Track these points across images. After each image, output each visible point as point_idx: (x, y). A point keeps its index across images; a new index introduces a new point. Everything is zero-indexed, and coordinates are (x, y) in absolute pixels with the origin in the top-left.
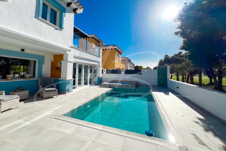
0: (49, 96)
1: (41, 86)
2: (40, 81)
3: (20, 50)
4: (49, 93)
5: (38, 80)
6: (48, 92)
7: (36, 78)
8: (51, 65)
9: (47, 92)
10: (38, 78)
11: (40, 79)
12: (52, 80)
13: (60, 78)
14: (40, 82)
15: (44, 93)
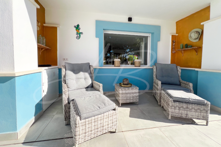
0: (184, 116)
1: (160, 83)
2: (155, 70)
3: (126, 20)
4: (182, 107)
5: (152, 69)
6: (181, 105)
7: (148, 66)
8: (173, 42)
9: (177, 104)
10: (151, 66)
11: (155, 67)
12: (177, 70)
13: (200, 67)
14: (155, 74)
15: (171, 105)
